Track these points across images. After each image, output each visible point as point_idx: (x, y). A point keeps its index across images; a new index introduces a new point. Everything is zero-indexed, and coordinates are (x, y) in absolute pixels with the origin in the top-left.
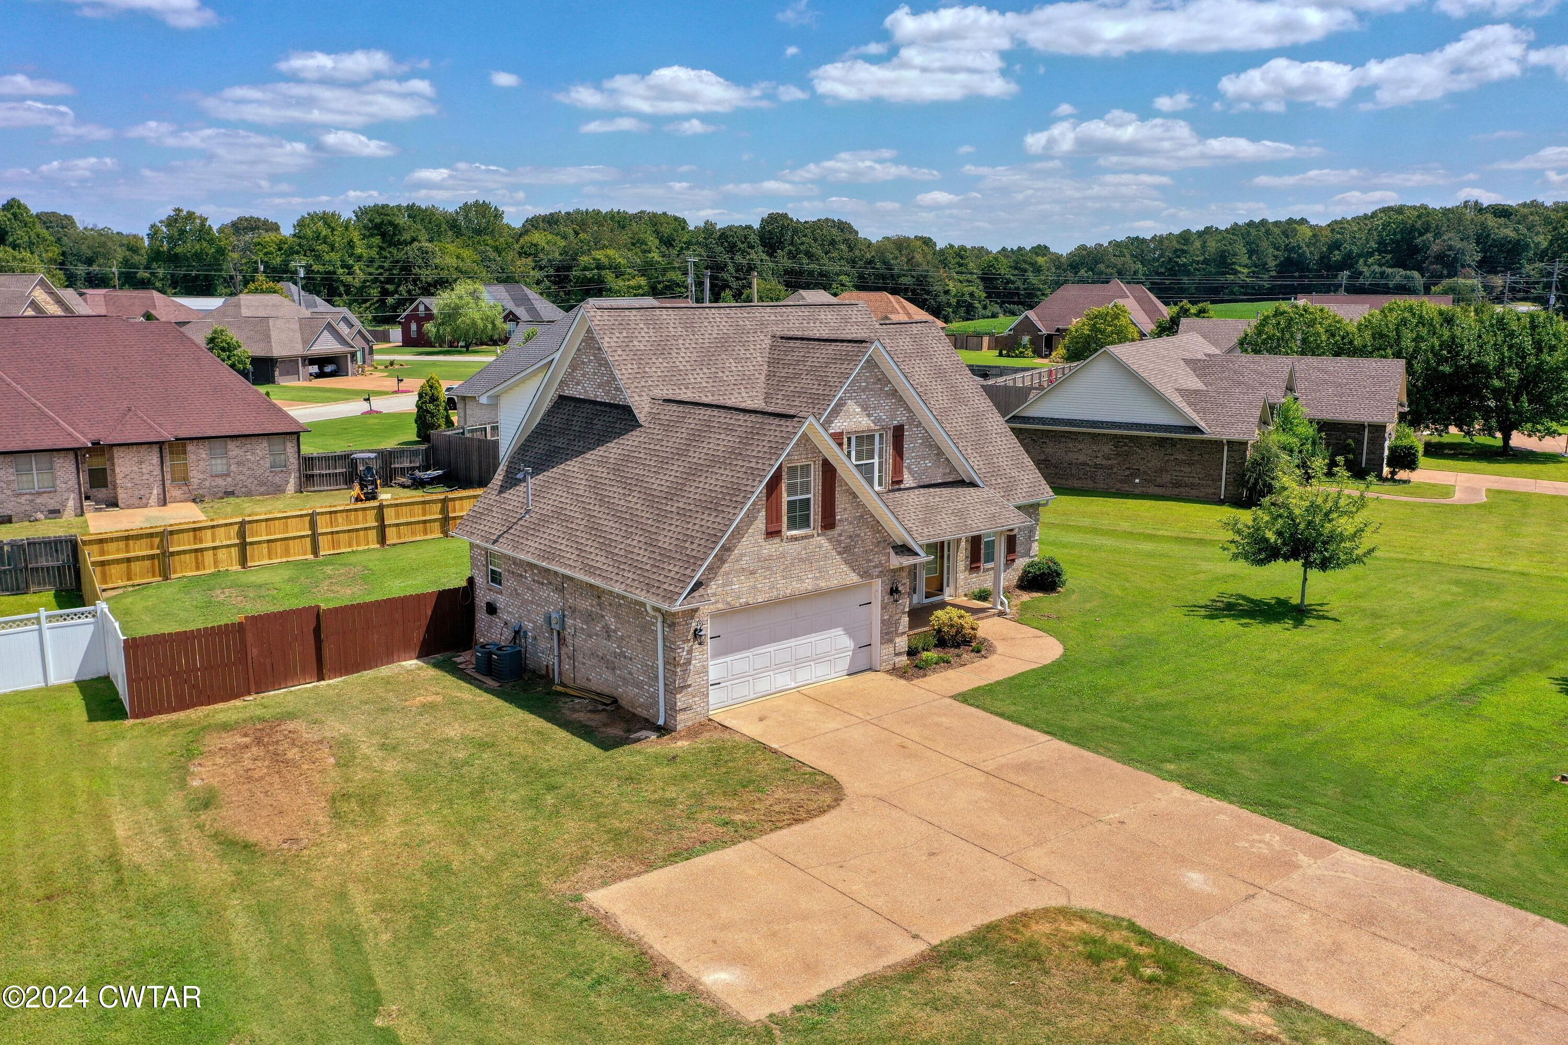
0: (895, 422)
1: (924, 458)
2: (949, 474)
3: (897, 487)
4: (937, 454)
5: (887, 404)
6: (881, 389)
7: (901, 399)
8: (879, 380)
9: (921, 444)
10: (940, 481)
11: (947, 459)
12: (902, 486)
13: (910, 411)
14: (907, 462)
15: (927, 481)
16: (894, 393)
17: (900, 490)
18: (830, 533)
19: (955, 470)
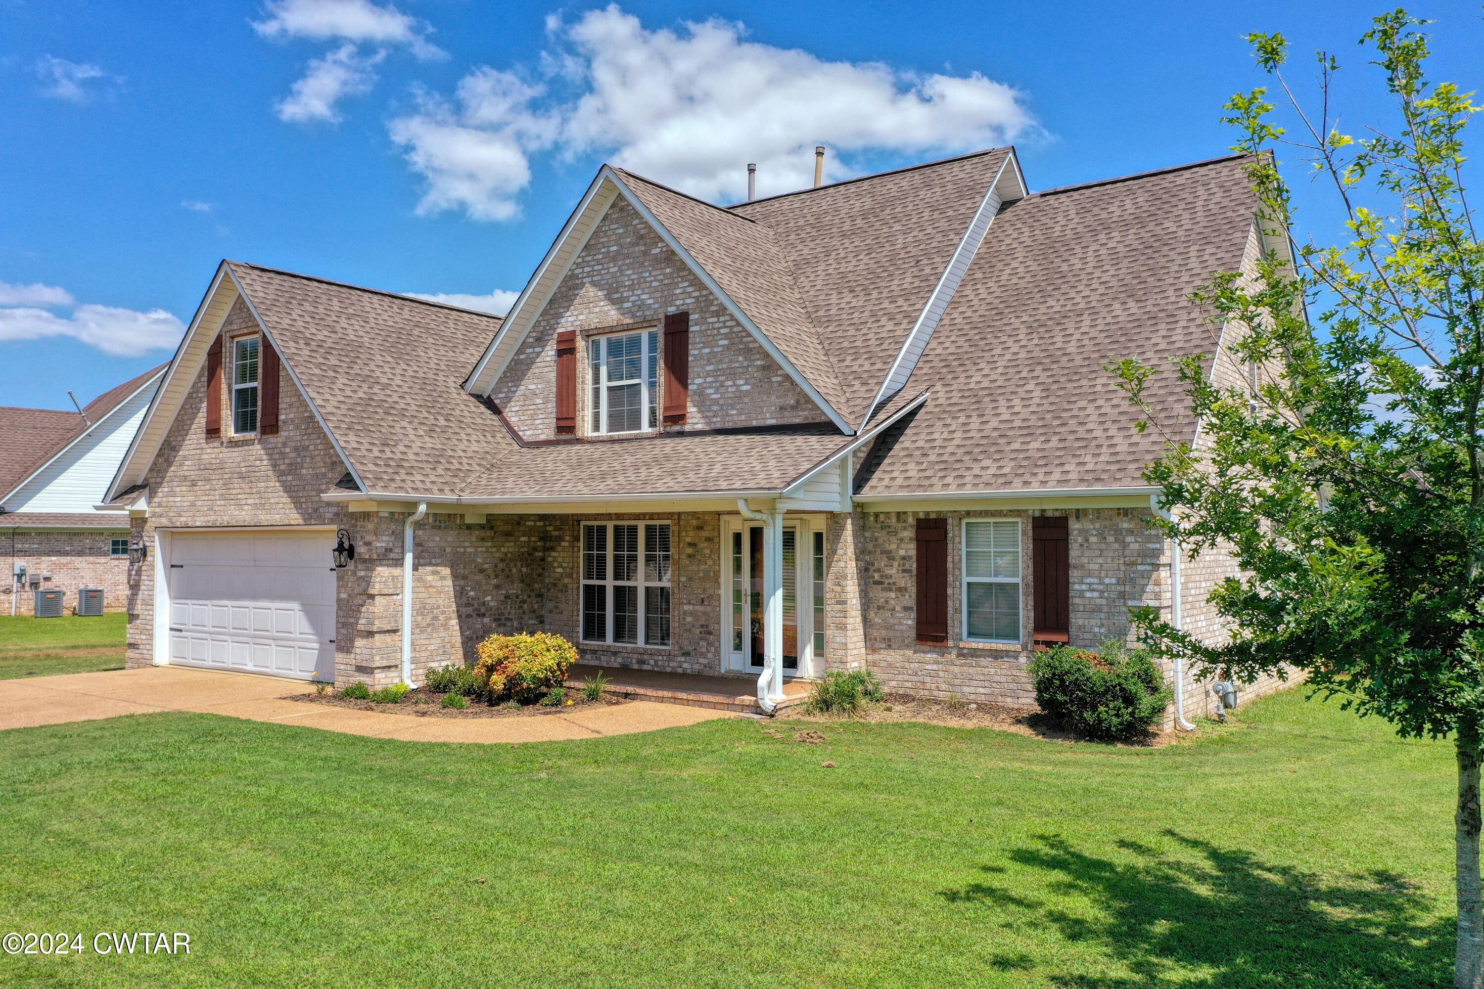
0: (672, 310)
1: (733, 375)
2: (793, 408)
3: (676, 428)
4: (764, 368)
5: (655, 277)
6: (645, 253)
7: (683, 266)
8: (642, 237)
9: (728, 348)
10: (773, 422)
11: (787, 377)
12: (687, 428)
13: (701, 286)
14: (695, 383)
15: (741, 421)
16: (670, 256)
17: (681, 434)
18: (272, 439)
19: (808, 400)
